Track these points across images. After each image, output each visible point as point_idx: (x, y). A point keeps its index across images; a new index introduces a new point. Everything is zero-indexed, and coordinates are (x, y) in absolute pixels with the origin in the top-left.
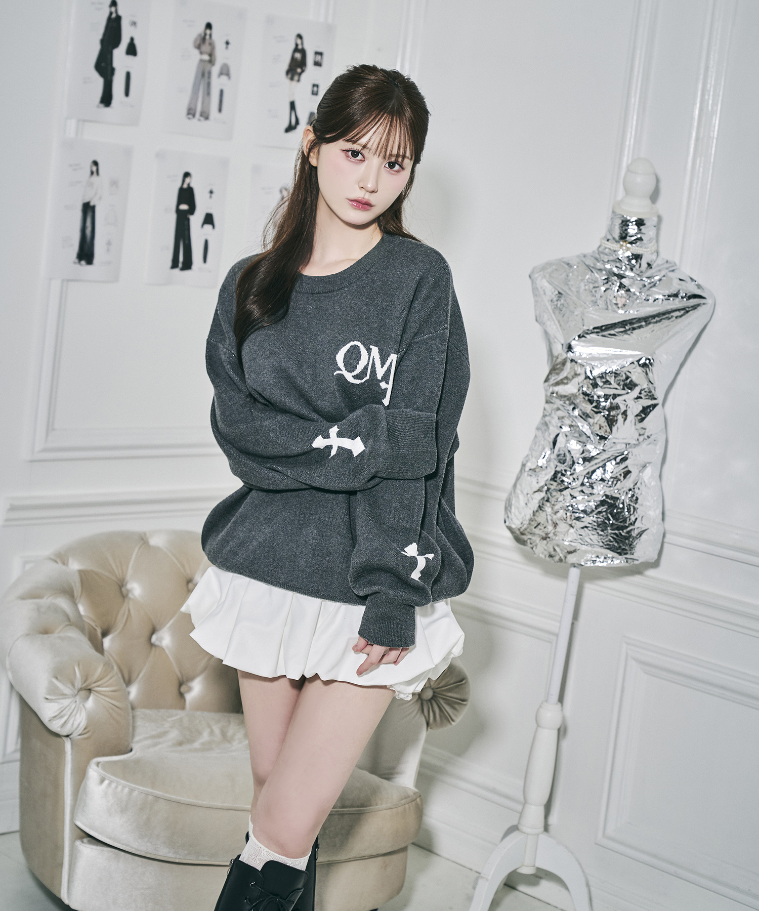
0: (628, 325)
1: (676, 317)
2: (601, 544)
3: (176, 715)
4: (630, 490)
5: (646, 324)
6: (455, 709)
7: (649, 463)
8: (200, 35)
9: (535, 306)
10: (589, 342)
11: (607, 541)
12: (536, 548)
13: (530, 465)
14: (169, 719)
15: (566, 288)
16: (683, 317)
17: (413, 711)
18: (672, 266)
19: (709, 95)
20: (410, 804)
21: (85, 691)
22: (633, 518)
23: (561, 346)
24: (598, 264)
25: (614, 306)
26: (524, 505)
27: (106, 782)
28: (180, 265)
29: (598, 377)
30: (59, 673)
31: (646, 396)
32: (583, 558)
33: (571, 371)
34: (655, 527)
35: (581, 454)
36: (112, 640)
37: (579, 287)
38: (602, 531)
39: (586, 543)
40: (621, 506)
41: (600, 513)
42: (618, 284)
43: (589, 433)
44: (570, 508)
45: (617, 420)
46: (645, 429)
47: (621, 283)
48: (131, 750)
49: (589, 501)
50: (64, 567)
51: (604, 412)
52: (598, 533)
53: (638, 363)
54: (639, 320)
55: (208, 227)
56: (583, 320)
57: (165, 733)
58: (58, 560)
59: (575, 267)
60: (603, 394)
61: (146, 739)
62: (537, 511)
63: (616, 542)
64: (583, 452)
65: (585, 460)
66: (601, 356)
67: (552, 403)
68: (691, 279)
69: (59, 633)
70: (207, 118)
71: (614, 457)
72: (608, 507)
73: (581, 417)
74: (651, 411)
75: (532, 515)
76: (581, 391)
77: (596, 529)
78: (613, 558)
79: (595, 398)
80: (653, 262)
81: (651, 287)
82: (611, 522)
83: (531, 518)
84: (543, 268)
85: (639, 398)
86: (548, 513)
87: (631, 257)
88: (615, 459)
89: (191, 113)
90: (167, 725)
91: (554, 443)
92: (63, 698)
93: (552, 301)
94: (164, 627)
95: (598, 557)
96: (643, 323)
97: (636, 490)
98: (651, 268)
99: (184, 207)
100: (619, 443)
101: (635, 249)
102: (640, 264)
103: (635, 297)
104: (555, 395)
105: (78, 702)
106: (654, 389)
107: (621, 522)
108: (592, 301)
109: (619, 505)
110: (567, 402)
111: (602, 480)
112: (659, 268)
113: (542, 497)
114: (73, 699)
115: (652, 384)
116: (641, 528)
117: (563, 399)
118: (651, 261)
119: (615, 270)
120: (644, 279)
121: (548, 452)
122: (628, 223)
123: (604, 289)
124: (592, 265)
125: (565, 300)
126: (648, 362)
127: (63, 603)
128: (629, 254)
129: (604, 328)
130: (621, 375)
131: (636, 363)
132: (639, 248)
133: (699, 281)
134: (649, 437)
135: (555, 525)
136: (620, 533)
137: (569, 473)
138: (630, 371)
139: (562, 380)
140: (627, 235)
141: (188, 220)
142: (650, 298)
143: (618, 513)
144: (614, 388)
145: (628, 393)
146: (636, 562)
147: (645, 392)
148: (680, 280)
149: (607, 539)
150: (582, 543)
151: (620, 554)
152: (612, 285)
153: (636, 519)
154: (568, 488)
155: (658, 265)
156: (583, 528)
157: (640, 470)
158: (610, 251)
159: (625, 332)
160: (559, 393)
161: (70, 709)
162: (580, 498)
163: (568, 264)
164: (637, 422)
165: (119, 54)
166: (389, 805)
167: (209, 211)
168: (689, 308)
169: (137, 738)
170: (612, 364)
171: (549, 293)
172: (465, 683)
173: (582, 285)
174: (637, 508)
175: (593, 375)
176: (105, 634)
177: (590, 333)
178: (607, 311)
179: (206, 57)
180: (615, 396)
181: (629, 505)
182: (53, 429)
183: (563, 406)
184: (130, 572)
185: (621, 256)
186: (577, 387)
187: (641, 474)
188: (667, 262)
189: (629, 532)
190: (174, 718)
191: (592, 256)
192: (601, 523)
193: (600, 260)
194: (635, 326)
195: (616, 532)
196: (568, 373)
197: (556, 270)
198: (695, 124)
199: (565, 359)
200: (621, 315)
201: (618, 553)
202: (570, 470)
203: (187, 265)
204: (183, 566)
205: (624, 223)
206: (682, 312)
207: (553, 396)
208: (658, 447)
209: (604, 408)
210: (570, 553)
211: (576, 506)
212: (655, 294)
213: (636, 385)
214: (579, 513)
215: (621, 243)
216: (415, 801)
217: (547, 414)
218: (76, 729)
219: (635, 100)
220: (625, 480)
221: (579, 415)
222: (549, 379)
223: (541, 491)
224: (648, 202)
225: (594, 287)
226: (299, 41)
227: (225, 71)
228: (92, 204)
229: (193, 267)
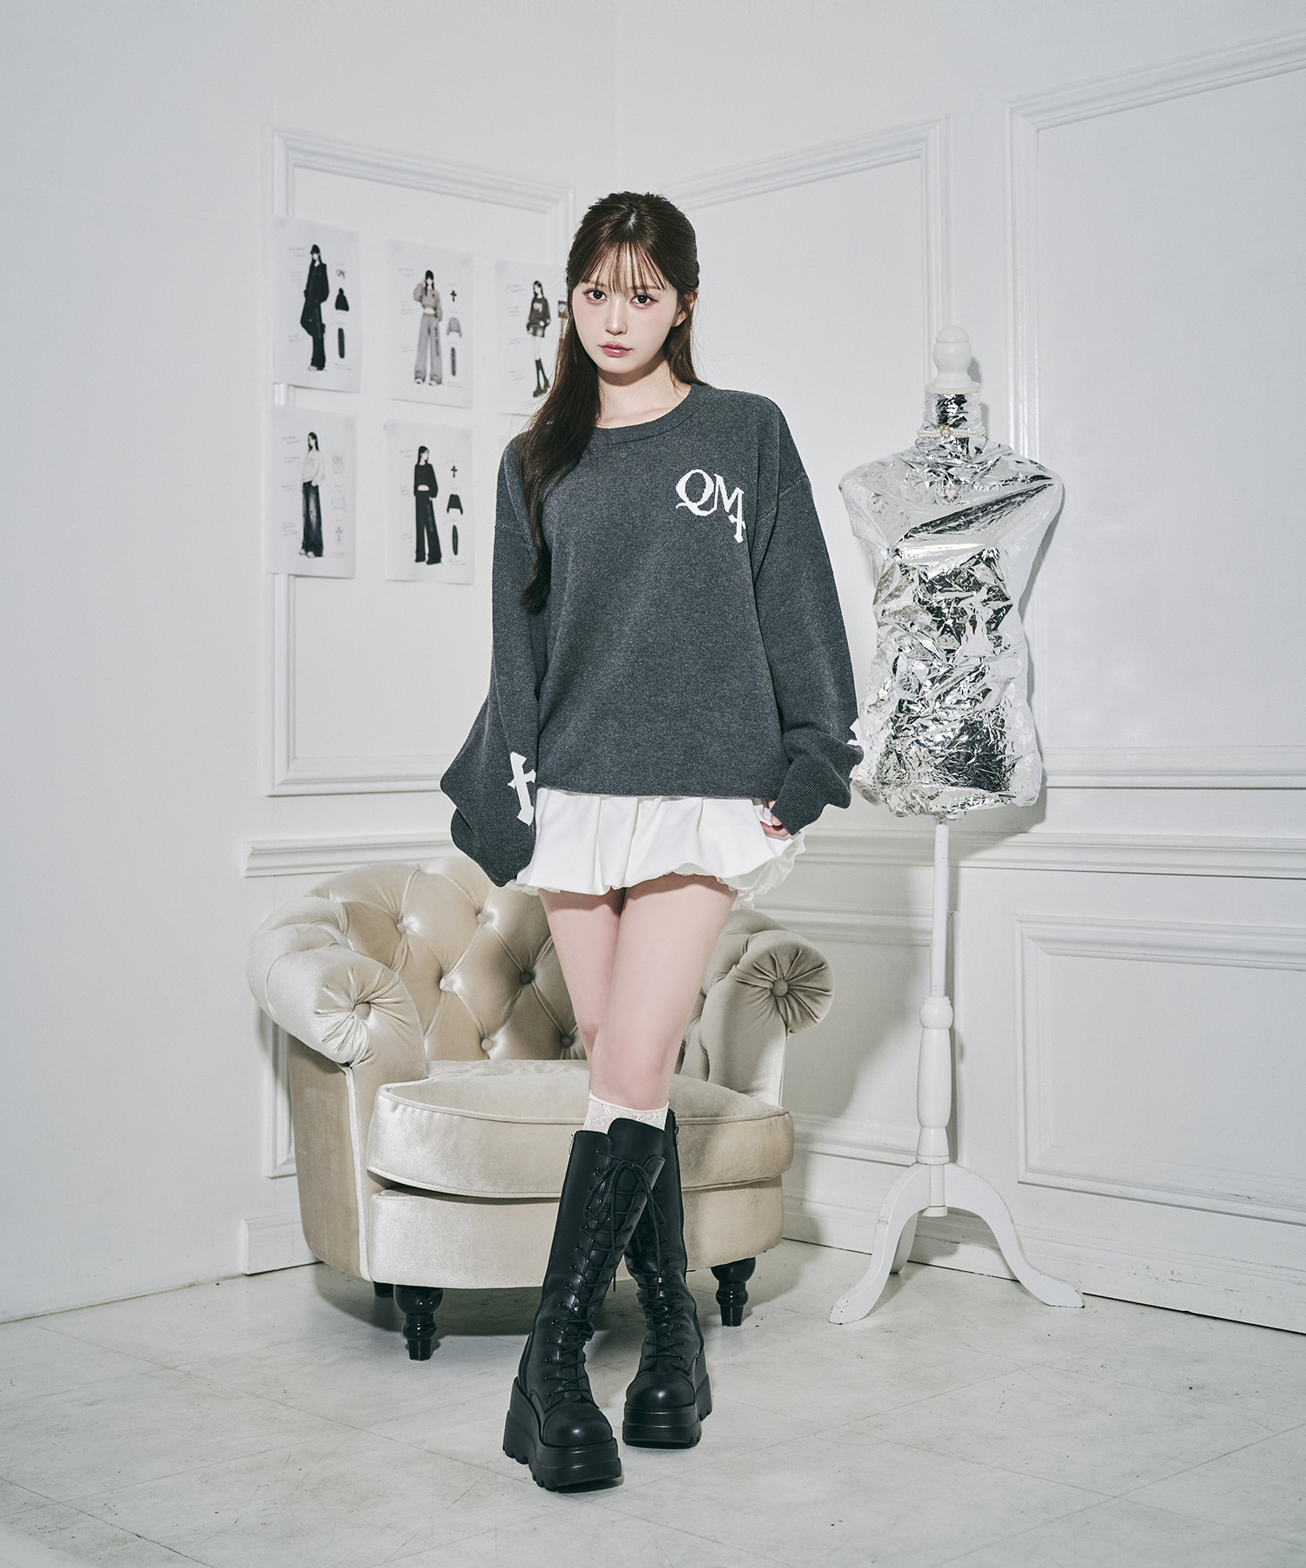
1: (1020, 503)
3: (480, 1062)
4: (993, 712)
5: (984, 514)
6: (816, 1001)
7: (1013, 678)
8: (420, 285)
10: (918, 541)
11: (974, 777)
13: (869, 702)
14: (472, 1063)
15: (883, 489)
16: (1028, 502)
17: (766, 1010)
18: (1007, 450)
21: (364, 1004)
23: (886, 552)
24: (918, 458)
25: (944, 501)
27: (401, 1107)
28: (427, 558)
29: (935, 580)
30: (329, 980)
31: (995, 597)
32: (948, 803)
33: (903, 579)
34: (1031, 757)
35: (928, 674)
37: (899, 486)
39: (950, 783)
40: (985, 731)
41: (960, 742)
42: (945, 475)
43: (934, 650)
45: (965, 629)
46: (1000, 638)
47: (948, 474)
48: (426, 1078)
49: (946, 730)
50: (324, 901)
51: (947, 621)
53: (981, 557)
54: (975, 511)
55: (455, 511)
56: (908, 519)
57: (467, 1071)
58: (318, 895)
59: (892, 465)
61: (445, 1072)
62: (885, 752)
63: (986, 776)
64: (930, 672)
65: (934, 681)
66: (935, 555)
67: (886, 624)
68: (1030, 460)
69: (322, 949)
70: (439, 382)
71: (968, 674)
72: (969, 734)
73: (922, 632)
74: (1004, 615)
75: (880, 758)
76: (917, 601)
78: (984, 798)
79: (935, 605)
80: (982, 446)
81: (984, 474)
82: (975, 752)
83: (880, 763)
84: (854, 473)
85: (987, 600)
87: (955, 443)
88: (970, 676)
89: (419, 376)
90: (469, 1067)
91: (895, 670)
92: (337, 1012)
93: (870, 506)
94: (453, 967)
95: (966, 799)
96: (980, 514)
97: (1001, 711)
98: (981, 452)
99: (423, 488)
100: (971, 656)
101: (959, 433)
102: (967, 450)
103: (967, 487)
104: (886, 613)
105: (356, 1017)
106: (1003, 585)
108: (916, 498)
110: (903, 619)
111: (958, 702)
112: (990, 451)
113: (889, 734)
114: (349, 1013)
115: (1001, 581)
116: (1013, 756)
117: (897, 616)
118: (980, 445)
119: (939, 460)
120: (975, 466)
121: (890, 680)
123: (930, 484)
124: (911, 460)
125: (884, 501)
126: (991, 554)
128: (952, 438)
129: (933, 524)
130: (961, 574)
131: (977, 557)
132: (963, 432)
133: (1040, 462)
134: (1006, 649)
136: (988, 764)
137: (916, 700)
138: (971, 568)
139: (893, 593)
140: (946, 417)
141: (431, 503)
142: (985, 485)
143: (981, 739)
144: (956, 591)
145: (973, 595)
146: (1013, 800)
147: (994, 592)
148: (1018, 462)
149: (973, 773)
150: (944, 781)
151: (992, 791)
152: (937, 477)
153: (1005, 746)
154: (918, 717)
155: (989, 449)
157: (1001, 687)
158: (930, 440)
159: (960, 526)
160: (891, 610)
161: (346, 1025)
162: (933, 727)
163: (883, 464)
164: (989, 630)
165: (328, 308)
166: (750, 1116)
167: (454, 492)
168: (1031, 491)
170: (949, 562)
171: (864, 497)
172: (825, 968)
173: (904, 483)
174: (1005, 733)
175: (929, 578)
177: (919, 532)
178: (935, 505)
179: (431, 311)
180: (958, 600)
181: (995, 729)
182: (295, 758)
183: (899, 624)
184: (405, 903)
185: (944, 443)
186: (912, 596)
187: (1003, 693)
189: (999, 762)
190: (477, 1063)
191: (910, 451)
192: (963, 754)
193: (919, 452)
194: (971, 517)
195: (984, 763)
196: (899, 583)
197: (869, 472)
199: (892, 567)
200: (954, 507)
201: (989, 790)
202: (917, 696)
203: (435, 557)
204: (468, 892)
205: (941, 404)
206: (1025, 497)
207: (886, 616)
208: (1020, 660)
209: (948, 617)
210: (931, 798)
211: (931, 738)
212: (990, 481)
213: (983, 584)
214: (936, 746)
215: (942, 427)
216: (783, 1118)
217: (883, 638)
218: (358, 1051)
220: (985, 700)
221: (919, 630)
222: (877, 597)
223: (887, 727)
224: (967, 377)
225: (916, 483)
226: (538, 290)
227: (454, 327)
228: (314, 484)
229: (442, 559)
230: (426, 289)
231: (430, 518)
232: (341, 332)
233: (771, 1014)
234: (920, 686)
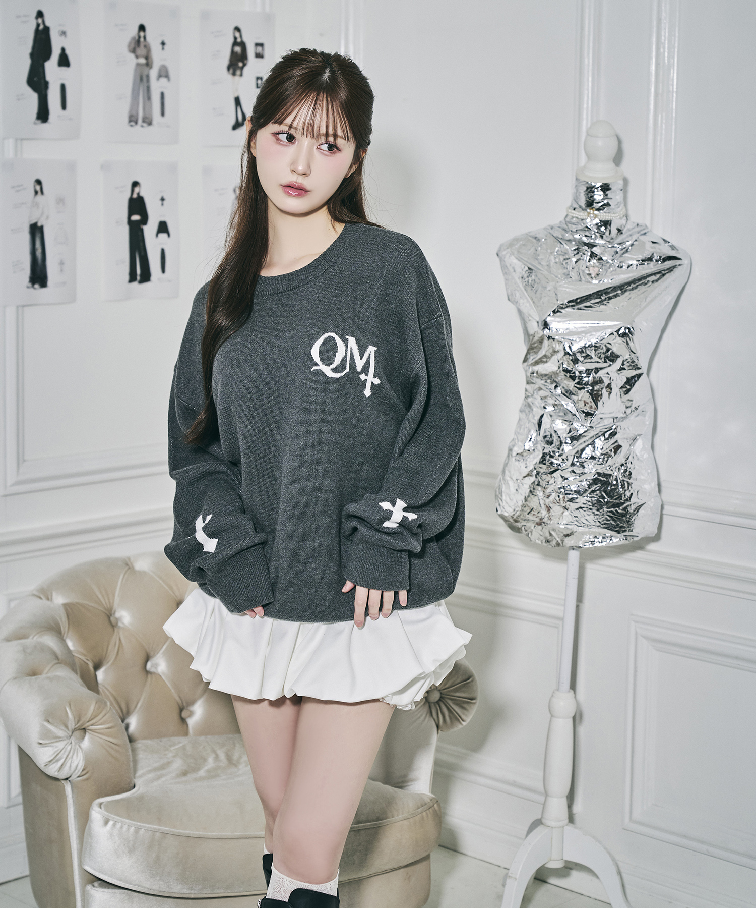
0: (603, 295)
1: (653, 282)
2: (598, 524)
3: (179, 743)
4: (622, 465)
5: (622, 292)
6: (464, 708)
7: (639, 435)
8: (134, 38)
9: (506, 284)
10: (565, 316)
11: (603, 520)
12: (531, 535)
13: (516, 450)
14: (172, 748)
15: (536, 263)
16: (659, 281)
17: (421, 715)
18: (644, 229)
19: (664, 48)
20: (428, 811)
21: (80, 731)
22: (628, 494)
23: (536, 324)
24: (567, 235)
25: (588, 277)
26: (515, 491)
27: (111, 823)
28: (138, 278)
29: (577, 352)
30: (50, 716)
31: (629, 366)
32: (581, 540)
33: (550, 348)
34: (652, 500)
35: (568, 433)
36: (105, 672)
37: (549, 261)
38: (598, 510)
39: (582, 525)
40: (615, 482)
41: (593, 492)
42: (589, 254)
43: (574, 410)
44: (562, 490)
45: (602, 394)
46: (632, 401)
47: (592, 253)
48: (134, 787)
49: (581, 481)
50: (48, 603)
51: (587, 388)
52: (593, 513)
53: (618, 334)
54: (615, 288)
55: (163, 236)
56: (556, 294)
57: (168, 764)
58: (42, 596)
59: (543, 240)
60: (585, 369)
61: (150, 772)
62: (528, 496)
63: (614, 520)
64: (570, 431)
65: (573, 439)
66: (579, 330)
67: (533, 383)
68: (664, 240)
69: (47, 673)
70: (150, 124)
71: (602, 433)
72: (602, 485)
73: (564, 395)
74: (635, 382)
75: (524, 501)
76: (561, 369)
77: (591, 509)
78: (611, 537)
79: (577, 374)
80: (623, 227)
81: (623, 253)
82: (606, 500)
83: (523, 504)
84: (510, 245)
85: (621, 369)
86: (540, 498)
87: (600, 225)
88: (604, 435)
89: (133, 120)
90: (170, 755)
91: (540, 425)
92: (57, 741)
93: (522, 278)
94: (158, 653)
95: (595, 537)
96: (619, 292)
97: (629, 465)
98: (622, 233)
99: (136, 218)
100: (606, 418)
101: (603, 216)
102: (610, 231)
103: (608, 265)
104: (535, 375)
105: (73, 743)
106: (636, 359)
107: (616, 499)
108: (564, 274)
109: (612, 482)
110: (549, 381)
111: (593, 458)
112: (630, 233)
113: (533, 481)
114: (68, 740)
115: (634, 353)
116: (638, 504)
117: (544, 378)
118: (621, 226)
119: (585, 239)
120: (616, 245)
121: (534, 435)
122: (593, 189)
123: (575, 260)
124: (561, 237)
125: (536, 276)
126: (627, 331)
127: (50, 641)
128: (597, 221)
129: (578, 300)
130: (601, 348)
131: (615, 333)
132: (607, 214)
133: (673, 242)
134: (636, 409)
135: (549, 509)
136: (616, 510)
137: (557, 454)
138: (610, 342)
139: (540, 358)
140: (593, 201)
141: (142, 230)
142: (624, 264)
143: (612, 490)
144: (595, 362)
145: (610, 365)
146: (636, 539)
147: (628, 362)
148: (653, 242)
149: (604, 518)
150: (579, 525)
151: (618, 532)
152: (583, 255)
153: (632, 494)
154: (558, 469)
155: (629, 230)
156: (577, 509)
157: (630, 443)
158: (578, 221)
159: (601, 302)
160: (539, 372)
161: (65, 752)
162: (571, 479)
163: (536, 238)
164: (623, 394)
165: (51, 67)
166: (405, 815)
167: (163, 219)
168: (664, 271)
169: (139, 773)
170: (591, 337)
171: (518, 270)
172: (472, 681)
173: (552, 258)
174: (632, 484)
175: (572, 350)
176: (97, 667)
177: (565, 308)
178: (580, 282)
179: (142, 61)
180: (597, 370)
181: (623, 481)
182: (24, 461)
183: (545, 385)
184: (117, 600)
185: (590, 224)
186: (558, 364)
187: (632, 448)
188: (638, 224)
189: (625, 509)
190: (177, 747)
191: (559, 227)
192: (595, 502)
193: (568, 230)
194: (611, 295)
195: (613, 509)
196: (546, 351)
197: (524, 245)
198: (653, 79)
199: (541, 337)
200: (596, 285)
201: (616, 531)
202: (558, 451)
203: (146, 277)
204: (171, 588)
205: (589, 190)
206: (658, 276)
207: (534, 376)
208: (647, 418)
209: (587, 384)
210: (567, 535)
211: (568, 487)
212: (628, 260)
213: (618, 356)
214: (572, 494)
215: (588, 211)
216: (433, 808)
217: (530, 395)
218: (75, 771)
219: (588, 61)
220: (616, 455)
221: (562, 393)
222: (527, 359)
223: (531, 476)
224: (613, 165)
225: (565, 259)
226: (237, 35)
227: (163, 73)
228: (39, 225)
229: (152, 278)
230: (139, 44)
231: (141, 244)
232: (63, 87)
233: (425, 719)
234: (561, 443)
